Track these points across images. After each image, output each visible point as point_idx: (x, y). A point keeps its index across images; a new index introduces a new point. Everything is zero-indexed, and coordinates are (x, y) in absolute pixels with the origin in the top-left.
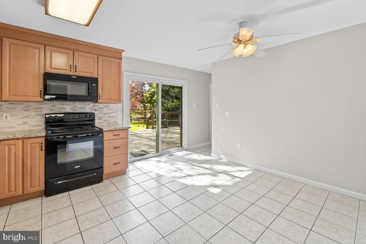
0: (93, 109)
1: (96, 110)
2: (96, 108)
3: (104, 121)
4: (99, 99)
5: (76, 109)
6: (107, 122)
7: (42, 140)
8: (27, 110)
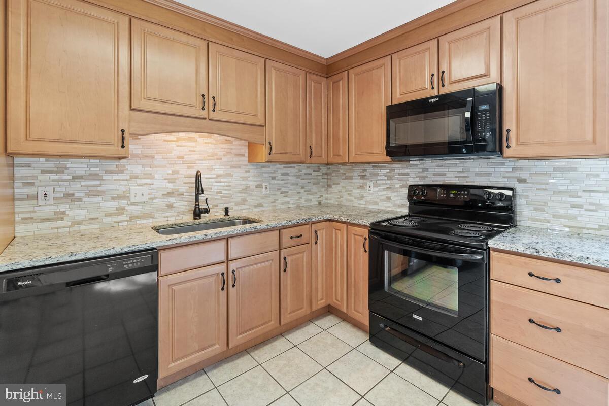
0: (513, 177)
1: (521, 181)
2: (523, 175)
3: (554, 216)
4: (508, 147)
5: (468, 177)
6: (566, 222)
7: (366, 233)
8: (390, 178)
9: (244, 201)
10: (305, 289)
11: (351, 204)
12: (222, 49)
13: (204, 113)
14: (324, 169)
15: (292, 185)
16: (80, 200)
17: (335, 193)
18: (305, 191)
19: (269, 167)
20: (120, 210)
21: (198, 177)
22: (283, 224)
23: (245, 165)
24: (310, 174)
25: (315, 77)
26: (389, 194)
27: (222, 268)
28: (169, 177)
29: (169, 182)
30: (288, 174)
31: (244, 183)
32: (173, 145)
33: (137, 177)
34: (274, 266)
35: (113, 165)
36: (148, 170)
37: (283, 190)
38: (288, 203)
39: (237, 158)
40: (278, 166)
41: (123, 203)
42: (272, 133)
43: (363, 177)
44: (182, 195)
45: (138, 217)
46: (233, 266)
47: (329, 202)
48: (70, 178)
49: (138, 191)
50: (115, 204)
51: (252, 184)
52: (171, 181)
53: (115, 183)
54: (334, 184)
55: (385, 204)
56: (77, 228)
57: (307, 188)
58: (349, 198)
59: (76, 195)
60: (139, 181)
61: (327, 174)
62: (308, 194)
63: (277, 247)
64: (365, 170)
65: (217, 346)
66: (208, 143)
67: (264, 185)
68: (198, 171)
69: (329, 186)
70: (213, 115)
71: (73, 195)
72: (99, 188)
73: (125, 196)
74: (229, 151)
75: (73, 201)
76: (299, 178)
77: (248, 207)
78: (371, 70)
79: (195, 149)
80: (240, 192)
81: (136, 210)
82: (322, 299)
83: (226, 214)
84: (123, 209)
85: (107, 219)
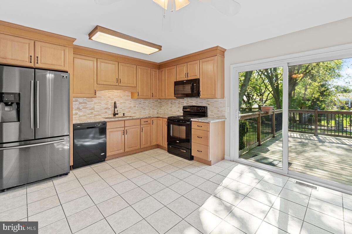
2: (209, 103)
4: (201, 95)
7: (166, 120)
8: (179, 104)
9: (130, 111)
10: (149, 138)
11: (168, 113)
12: (123, 64)
13: (117, 84)
14: (159, 101)
15: (147, 106)
16: (81, 110)
17: (163, 109)
18: (152, 108)
19: (138, 100)
20: (92, 113)
21: (115, 103)
22: (141, 117)
23: (130, 99)
24: (154, 102)
25: (154, 70)
26: (179, 109)
27: (123, 129)
28: (106, 103)
29: (106, 105)
30: (145, 102)
31: (129, 105)
32: (107, 93)
33: (96, 103)
34: (139, 130)
35: (90, 99)
36: (100, 101)
37: (143, 108)
38: (145, 112)
39: (127, 97)
40: (142, 100)
41: (93, 111)
42: (139, 89)
43: (171, 103)
44: (109, 109)
45: (97, 115)
46: (126, 128)
47: (161, 112)
48: (79, 103)
49: (97, 107)
50: (90, 111)
51: (132, 106)
52: (106, 104)
53: (90, 105)
54: (163, 106)
55: (178, 112)
56: (80, 118)
57: (152, 107)
58: (167, 111)
59: (80, 108)
60: (97, 104)
61: (160, 102)
62: (153, 110)
63: (140, 124)
64: (172, 101)
65: (121, 150)
66: (118, 92)
67: (136, 106)
68: (115, 101)
69: (161, 107)
70: (120, 84)
71: (79, 108)
72: (86, 106)
73: (93, 109)
74: (124, 95)
75: (80, 110)
76: (150, 104)
77: (131, 114)
78: (171, 69)
79: (114, 94)
80: (128, 108)
81: (96, 113)
82: (155, 142)
83: (124, 115)
84: (93, 113)
85: (88, 116)
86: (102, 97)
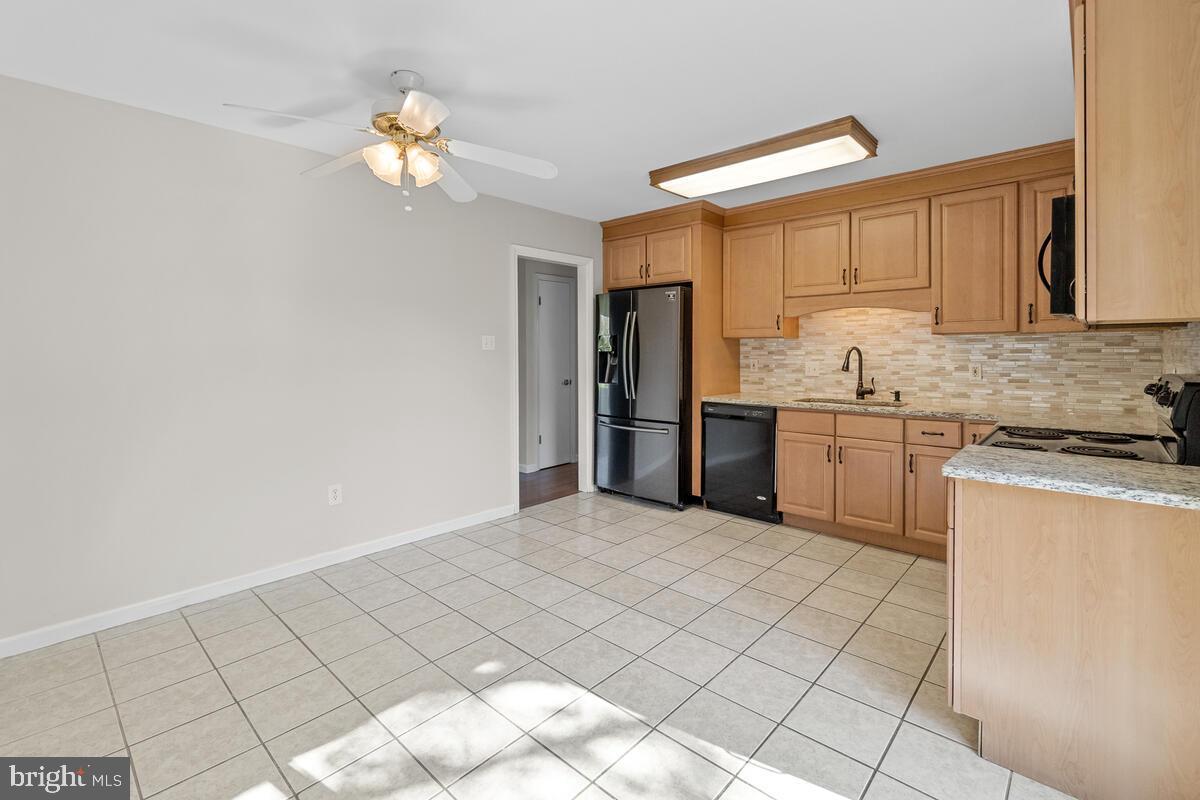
12: (868, 213)
13: (846, 288)
15: (1039, 369)
16: (772, 370)
18: (1078, 382)
20: (798, 382)
28: (838, 353)
29: (839, 359)
31: (935, 363)
33: (810, 353)
34: (896, 462)
35: (793, 342)
36: (819, 347)
41: (800, 376)
42: (943, 295)
45: (811, 390)
46: (840, 442)
48: (767, 353)
49: (811, 366)
50: (795, 376)
51: (949, 364)
52: (840, 357)
53: (796, 357)
56: (770, 392)
57: (1083, 377)
59: (770, 367)
60: (813, 357)
62: (1086, 389)
63: (900, 439)
65: (823, 512)
67: (971, 366)
71: (768, 366)
72: (784, 360)
73: (801, 370)
74: (911, 321)
75: (769, 371)
76: (1061, 357)
77: (941, 396)
79: (867, 323)
80: (931, 375)
81: (810, 382)
83: (897, 399)
84: (800, 381)
85: (789, 388)
86: (827, 334)
